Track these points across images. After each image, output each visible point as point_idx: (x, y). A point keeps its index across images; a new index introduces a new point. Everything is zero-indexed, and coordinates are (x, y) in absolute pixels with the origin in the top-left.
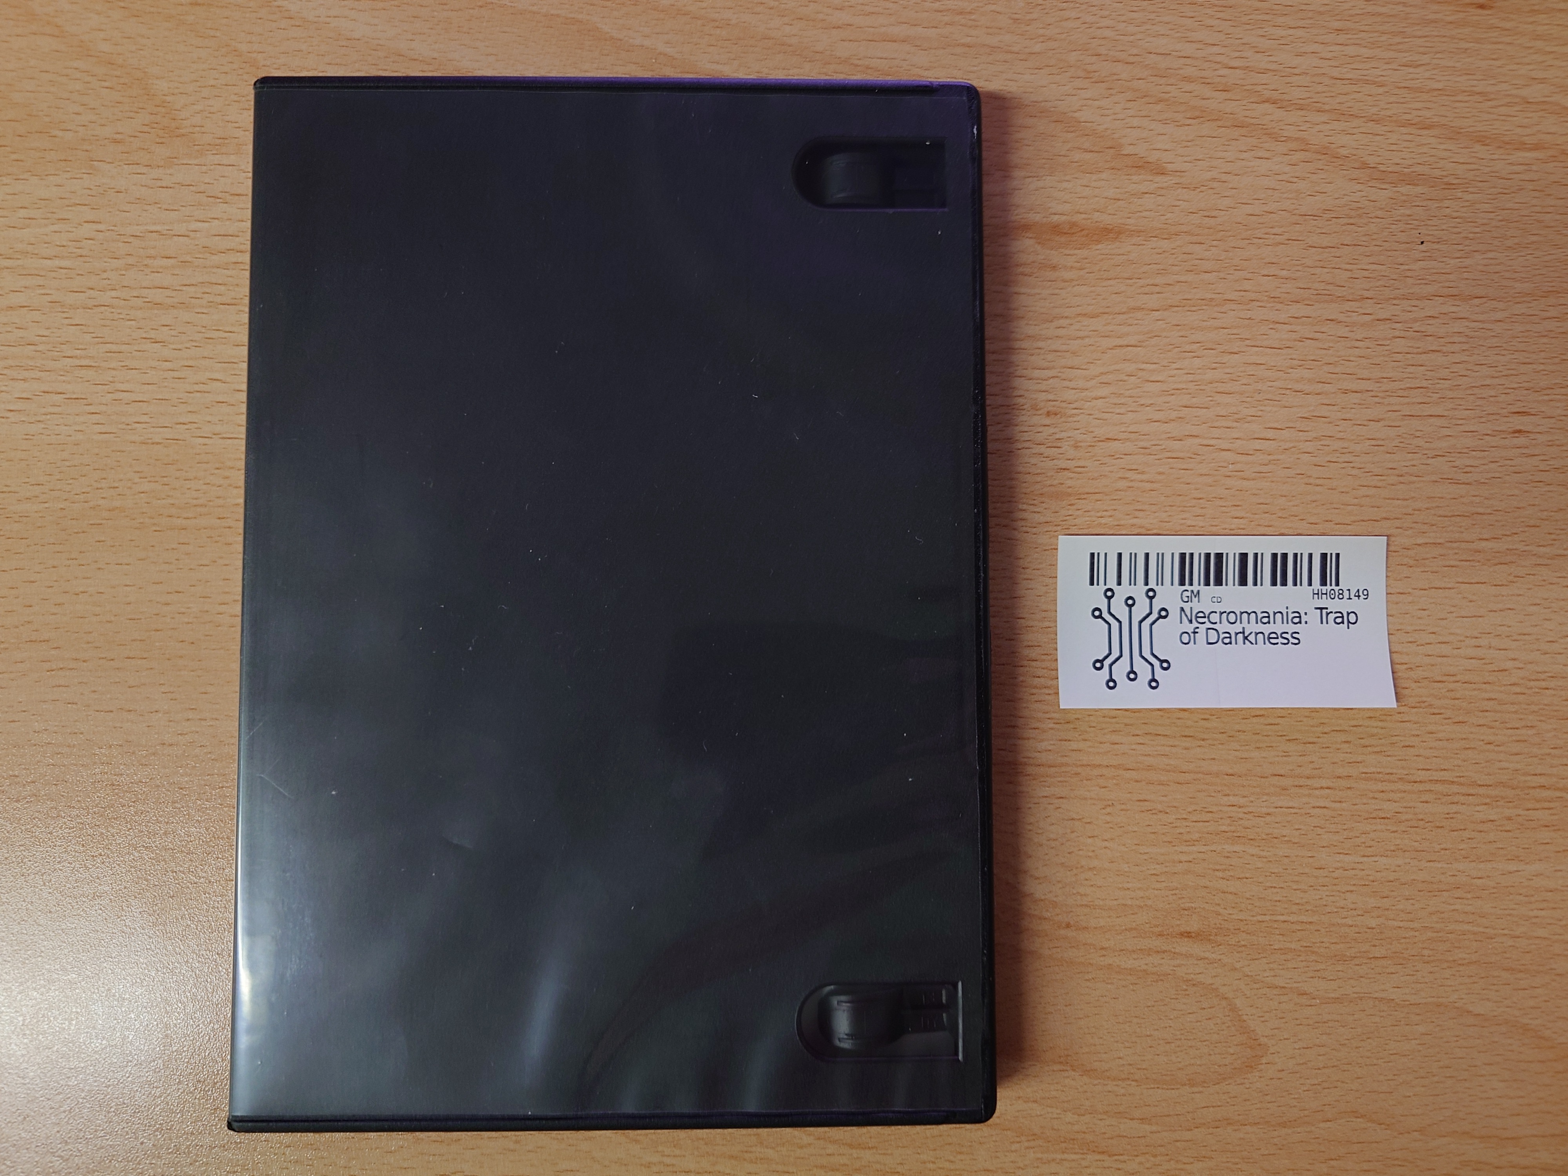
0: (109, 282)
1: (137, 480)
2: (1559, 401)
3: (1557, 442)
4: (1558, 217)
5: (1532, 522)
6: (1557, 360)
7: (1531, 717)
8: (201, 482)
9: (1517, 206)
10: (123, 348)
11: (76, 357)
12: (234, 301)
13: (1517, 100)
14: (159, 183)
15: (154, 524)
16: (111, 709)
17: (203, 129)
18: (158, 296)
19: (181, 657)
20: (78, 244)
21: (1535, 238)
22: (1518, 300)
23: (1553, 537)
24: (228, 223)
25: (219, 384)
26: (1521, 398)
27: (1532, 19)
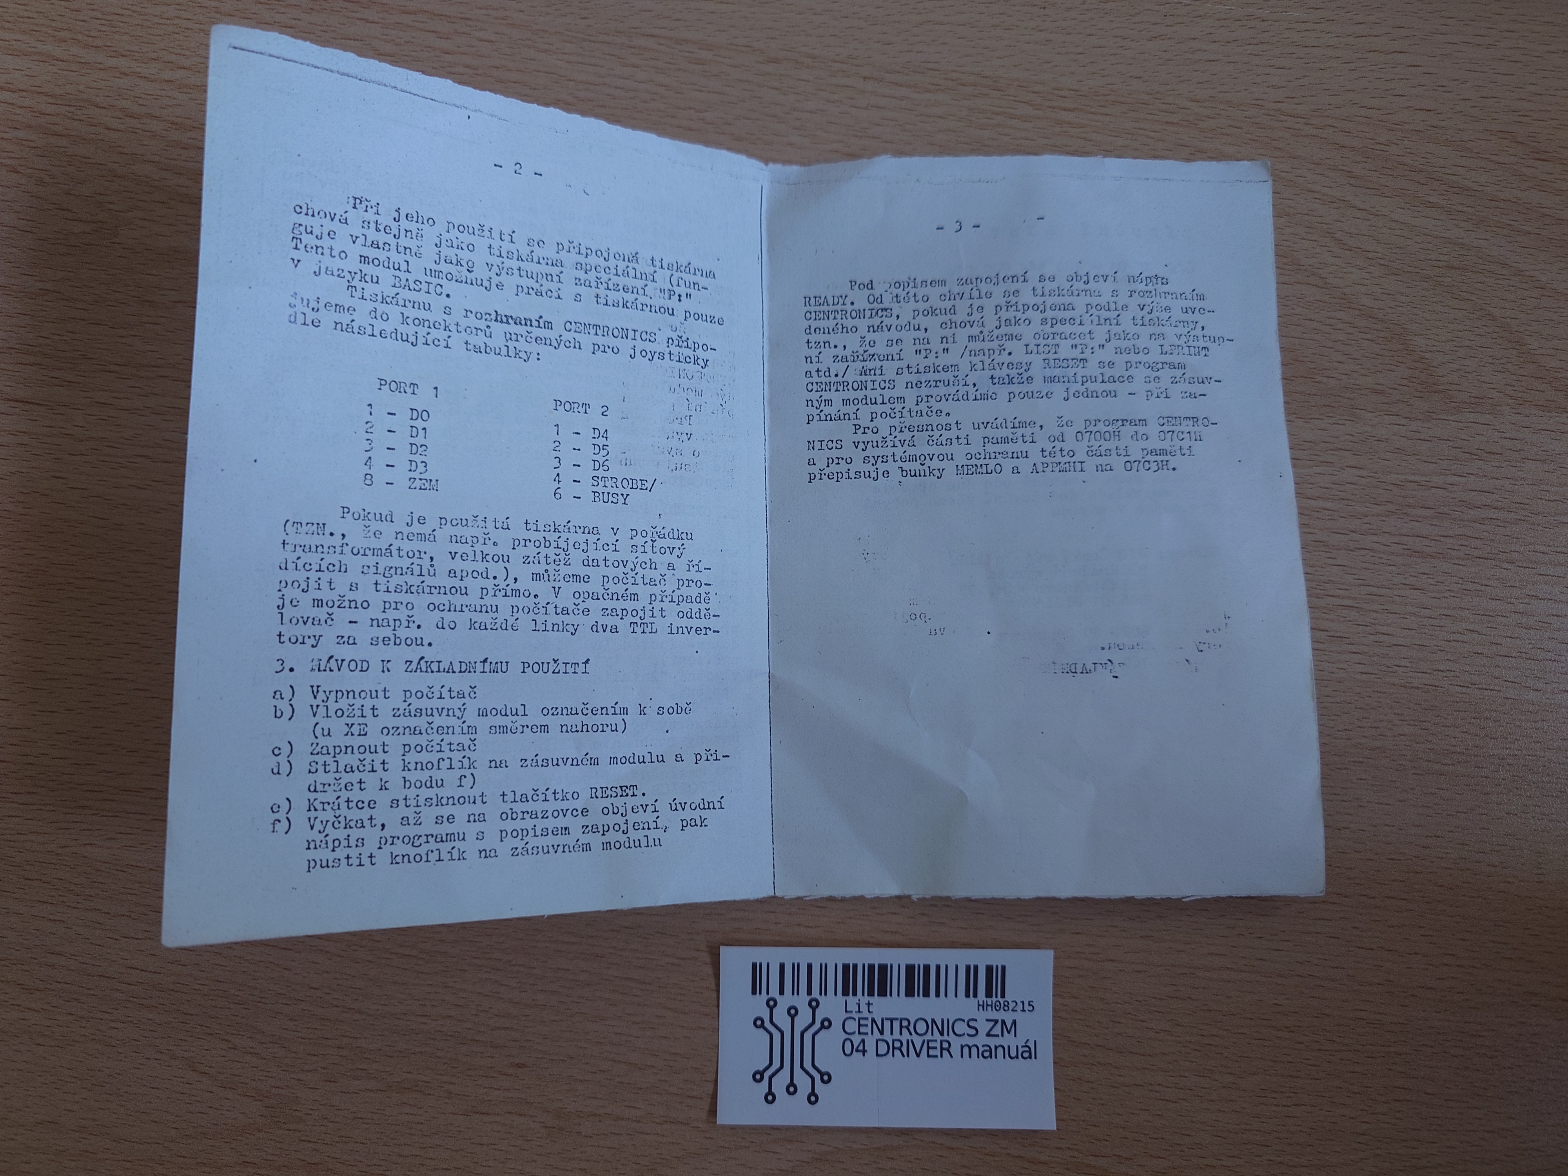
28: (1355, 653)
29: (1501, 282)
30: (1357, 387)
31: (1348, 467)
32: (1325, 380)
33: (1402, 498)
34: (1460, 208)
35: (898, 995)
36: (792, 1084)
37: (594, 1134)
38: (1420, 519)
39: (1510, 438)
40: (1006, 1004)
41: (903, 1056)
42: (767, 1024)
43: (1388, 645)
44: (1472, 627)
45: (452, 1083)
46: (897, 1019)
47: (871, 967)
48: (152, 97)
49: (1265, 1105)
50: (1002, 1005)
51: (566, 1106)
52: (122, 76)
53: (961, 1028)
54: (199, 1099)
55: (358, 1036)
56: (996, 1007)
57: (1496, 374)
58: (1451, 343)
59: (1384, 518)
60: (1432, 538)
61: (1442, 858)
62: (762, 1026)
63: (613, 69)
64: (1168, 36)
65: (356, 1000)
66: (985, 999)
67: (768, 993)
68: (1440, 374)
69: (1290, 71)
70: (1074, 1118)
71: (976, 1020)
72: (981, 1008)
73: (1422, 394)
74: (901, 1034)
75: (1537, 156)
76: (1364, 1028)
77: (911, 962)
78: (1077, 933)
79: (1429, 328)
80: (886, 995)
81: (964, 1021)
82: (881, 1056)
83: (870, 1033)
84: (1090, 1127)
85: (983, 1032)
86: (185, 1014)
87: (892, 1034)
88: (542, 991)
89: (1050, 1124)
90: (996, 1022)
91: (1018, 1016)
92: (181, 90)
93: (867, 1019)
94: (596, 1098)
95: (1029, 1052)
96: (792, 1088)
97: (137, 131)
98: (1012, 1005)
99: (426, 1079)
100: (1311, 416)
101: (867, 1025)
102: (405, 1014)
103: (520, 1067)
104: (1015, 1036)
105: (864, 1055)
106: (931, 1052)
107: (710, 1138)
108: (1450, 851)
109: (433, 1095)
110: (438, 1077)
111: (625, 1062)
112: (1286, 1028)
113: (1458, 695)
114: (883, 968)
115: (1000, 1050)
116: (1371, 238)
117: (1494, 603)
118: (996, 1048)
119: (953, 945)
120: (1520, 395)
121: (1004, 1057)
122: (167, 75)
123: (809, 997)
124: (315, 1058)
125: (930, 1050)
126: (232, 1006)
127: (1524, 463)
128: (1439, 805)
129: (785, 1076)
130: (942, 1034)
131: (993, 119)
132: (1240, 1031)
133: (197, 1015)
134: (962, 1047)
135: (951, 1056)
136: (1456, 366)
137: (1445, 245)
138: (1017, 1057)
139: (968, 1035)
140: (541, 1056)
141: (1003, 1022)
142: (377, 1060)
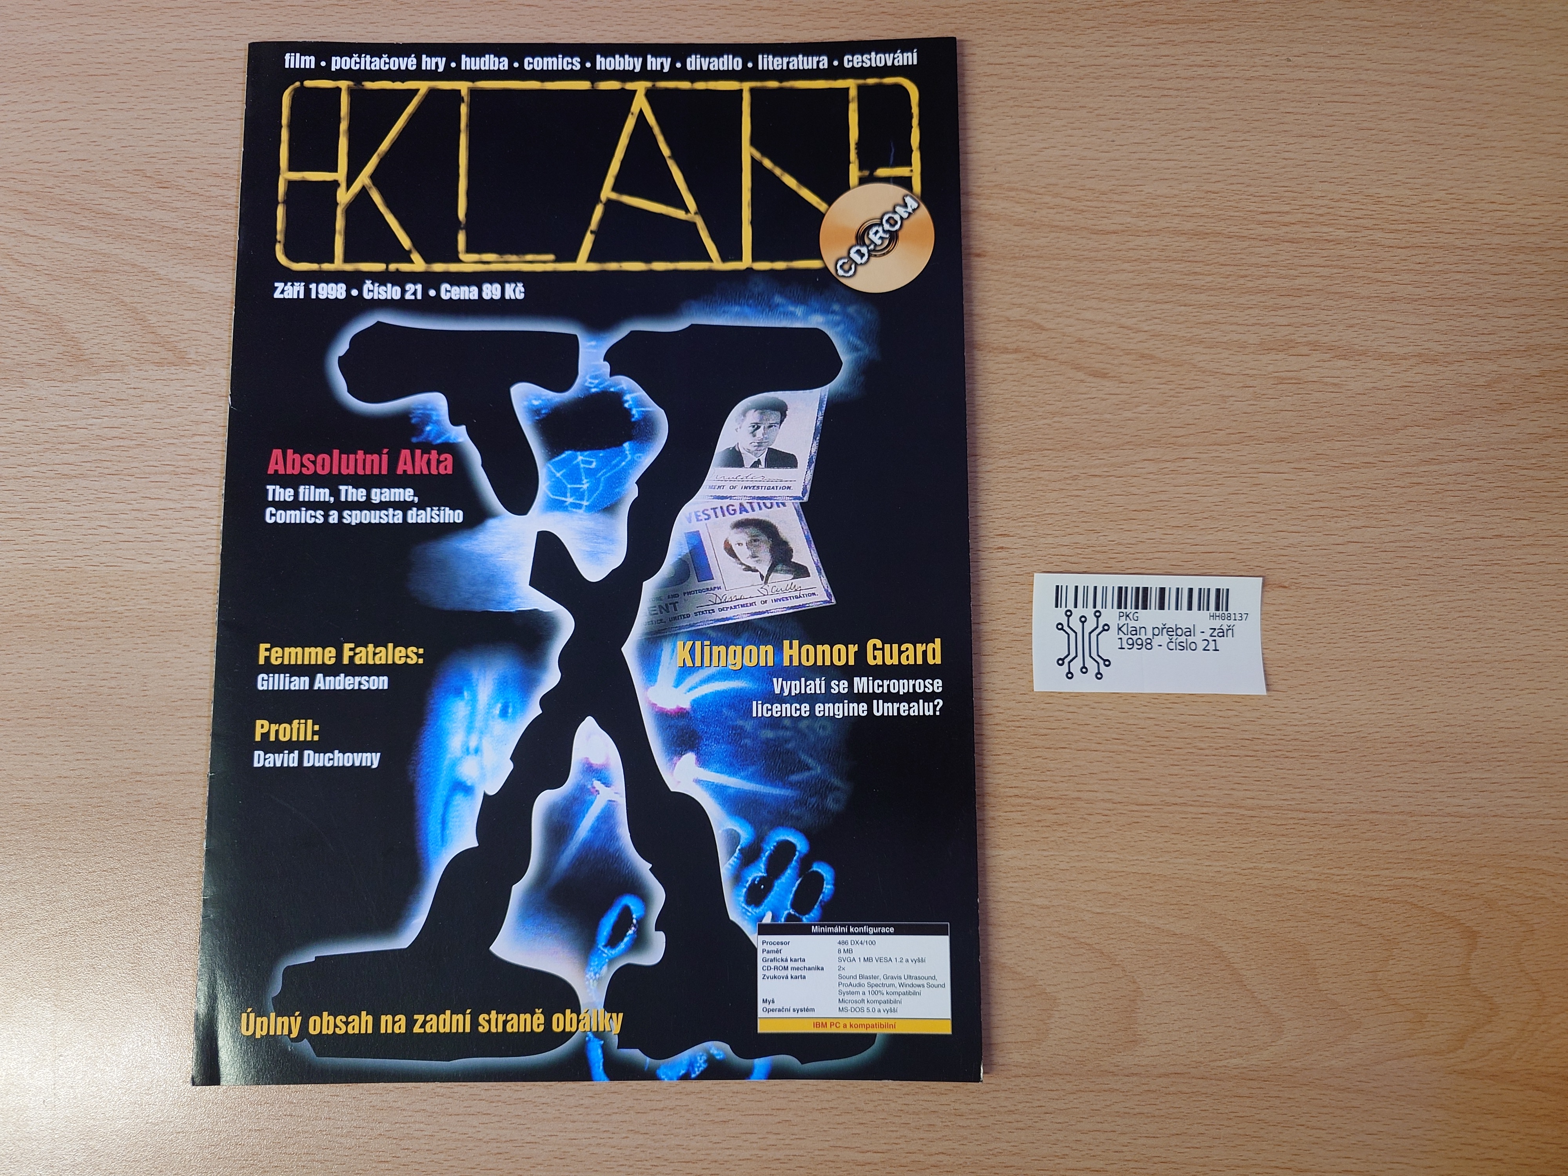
0: (32, 461)
1: (47, 596)
2: (1030, 526)
3: (1029, 555)
4: (1030, 399)
5: (1010, 611)
6: (1029, 498)
7: (1009, 747)
8: (91, 596)
9: (1002, 392)
10: (41, 505)
11: (8, 512)
12: (117, 472)
13: (1000, 319)
14: (68, 393)
15: (59, 626)
16: (25, 753)
17: (99, 356)
18: (66, 469)
19: (74, 717)
20: (12, 435)
21: (1014, 414)
22: (1002, 457)
23: (1025, 621)
24: (114, 419)
25: (105, 529)
26: (1004, 525)
27: (1012, 264)
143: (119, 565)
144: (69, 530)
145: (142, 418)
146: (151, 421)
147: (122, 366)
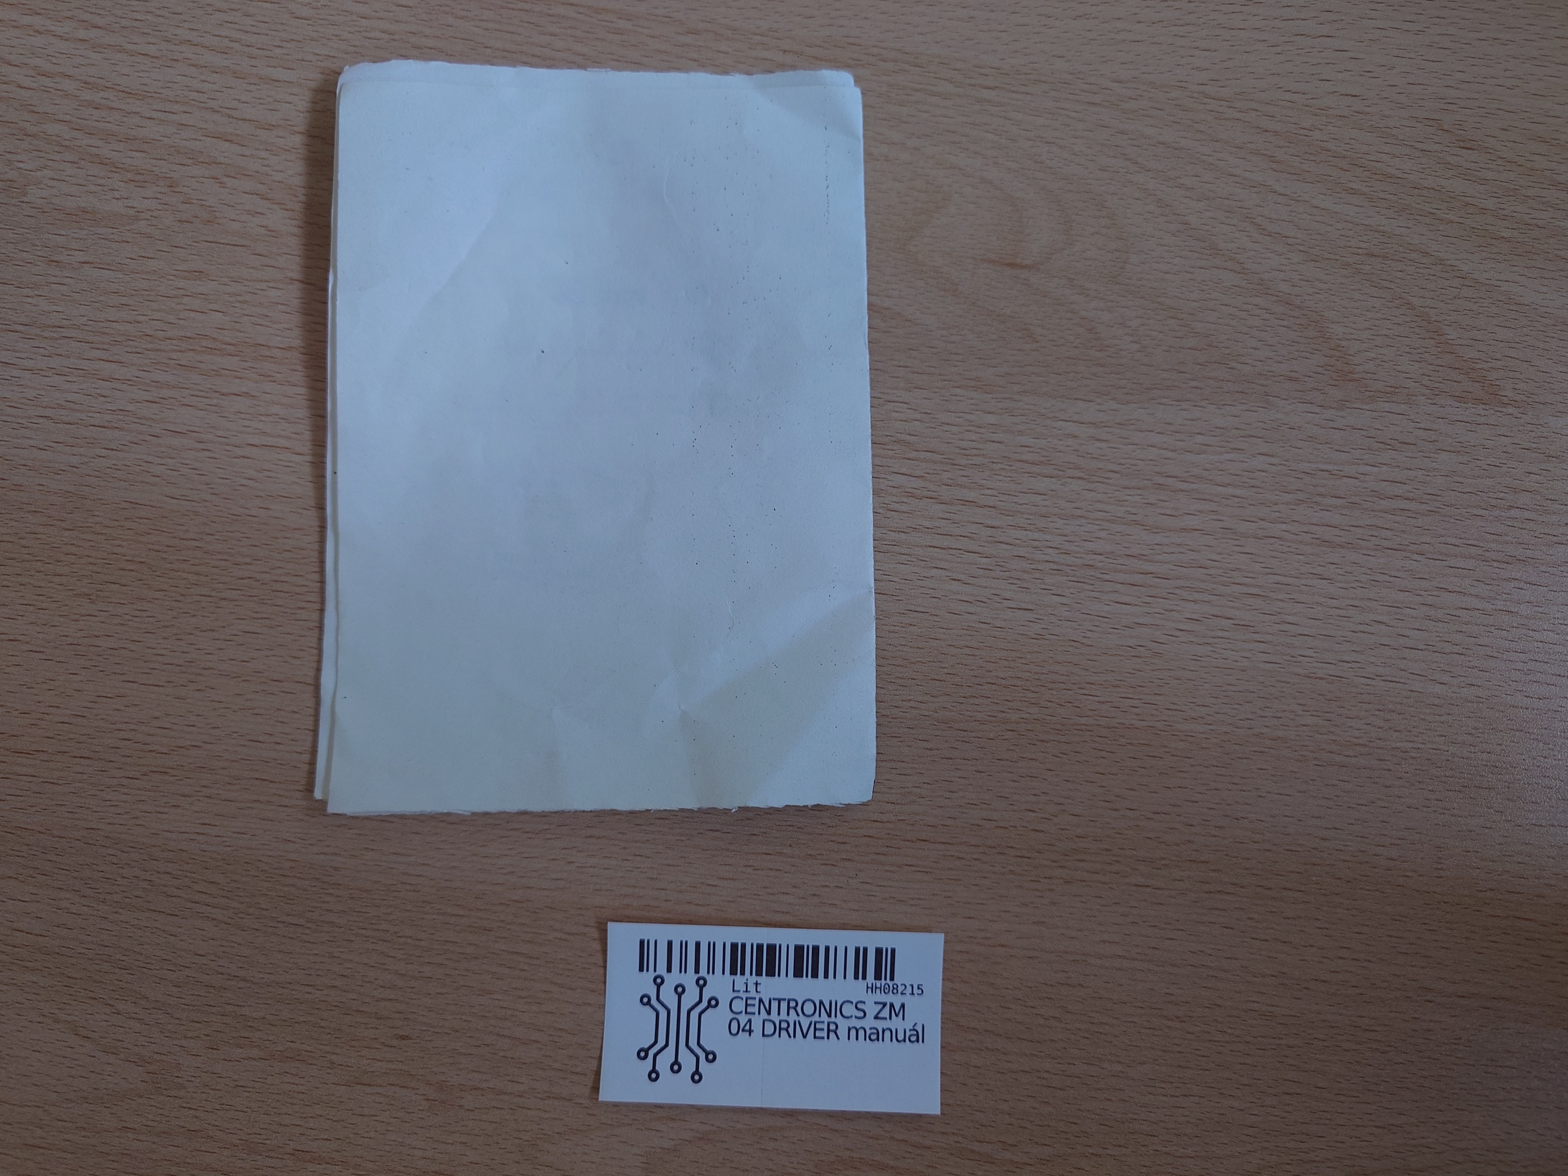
28: (1259, 642)
29: (1421, 271)
30: (1272, 374)
31: (1259, 454)
32: (1239, 366)
33: (1312, 487)
34: (1382, 195)
35: (787, 975)
36: (676, 1062)
37: (476, 1108)
38: (1330, 509)
39: (1424, 429)
40: (895, 986)
41: (790, 1036)
42: (654, 1002)
43: (1293, 634)
44: (1380, 618)
45: (335, 1053)
46: (785, 1000)
47: (760, 947)
48: (65, 56)
49: (1155, 1095)
50: (891, 988)
51: (448, 1079)
52: (37, 34)
53: (848, 1010)
54: (81, 1064)
55: (242, 1004)
56: (885, 990)
57: (1412, 363)
58: (1368, 331)
59: (1294, 507)
60: (1341, 527)
61: (1341, 850)
62: (649, 1003)
63: (530, 37)
64: (1093, 16)
65: (241, 968)
66: (874, 982)
67: (655, 971)
68: (1356, 362)
69: (1214, 53)
70: (959, 1103)
71: (864, 1003)
72: (870, 990)
73: (1336, 383)
74: (788, 1014)
75: (1462, 144)
76: (1255, 1019)
77: (800, 943)
78: (969, 918)
79: (1346, 316)
80: (774, 976)
81: (852, 1003)
82: (768, 1036)
83: (757, 1013)
84: (975, 1112)
85: (871, 1014)
86: (69, 977)
87: (779, 1014)
88: (428, 963)
89: (935, 1109)
90: (885, 1005)
91: (907, 1000)
92: (95, 50)
93: (755, 998)
94: (480, 1072)
95: (917, 1036)
96: (676, 1067)
97: (49, 90)
98: (901, 989)
99: (309, 1048)
100: (1224, 403)
101: (754, 1005)
102: (290, 983)
103: (404, 1039)
104: (903, 1019)
105: (750, 1035)
106: (818, 1034)
107: (592, 1115)
108: (1349, 844)
109: (315, 1065)
110: (322, 1047)
111: (509, 1037)
112: (1178, 1018)
113: (1362, 686)
114: (772, 948)
115: (887, 1034)
116: (1291, 224)
117: (1402, 594)
118: (883, 1031)
119: (844, 927)
120: (1437, 385)
121: (891, 1040)
122: (81, 34)
123: (697, 976)
124: (198, 1025)
125: (817, 1032)
126: (117, 971)
127: (1437, 454)
128: (1340, 797)
129: (670, 1054)
130: (829, 1015)
131: (912, 96)
132: (1130, 1020)
133: (81, 979)
134: (849, 1030)
135: (838, 1038)
136: (1373, 355)
137: (1366, 233)
138: (904, 1040)
139: (856, 1017)
140: (425, 1028)
141: (892, 1005)
142: (260, 1028)
143: (1402, 681)
144: (1330, 621)
145: (1436, 474)
146: (1448, 479)
147: (1407, 395)
